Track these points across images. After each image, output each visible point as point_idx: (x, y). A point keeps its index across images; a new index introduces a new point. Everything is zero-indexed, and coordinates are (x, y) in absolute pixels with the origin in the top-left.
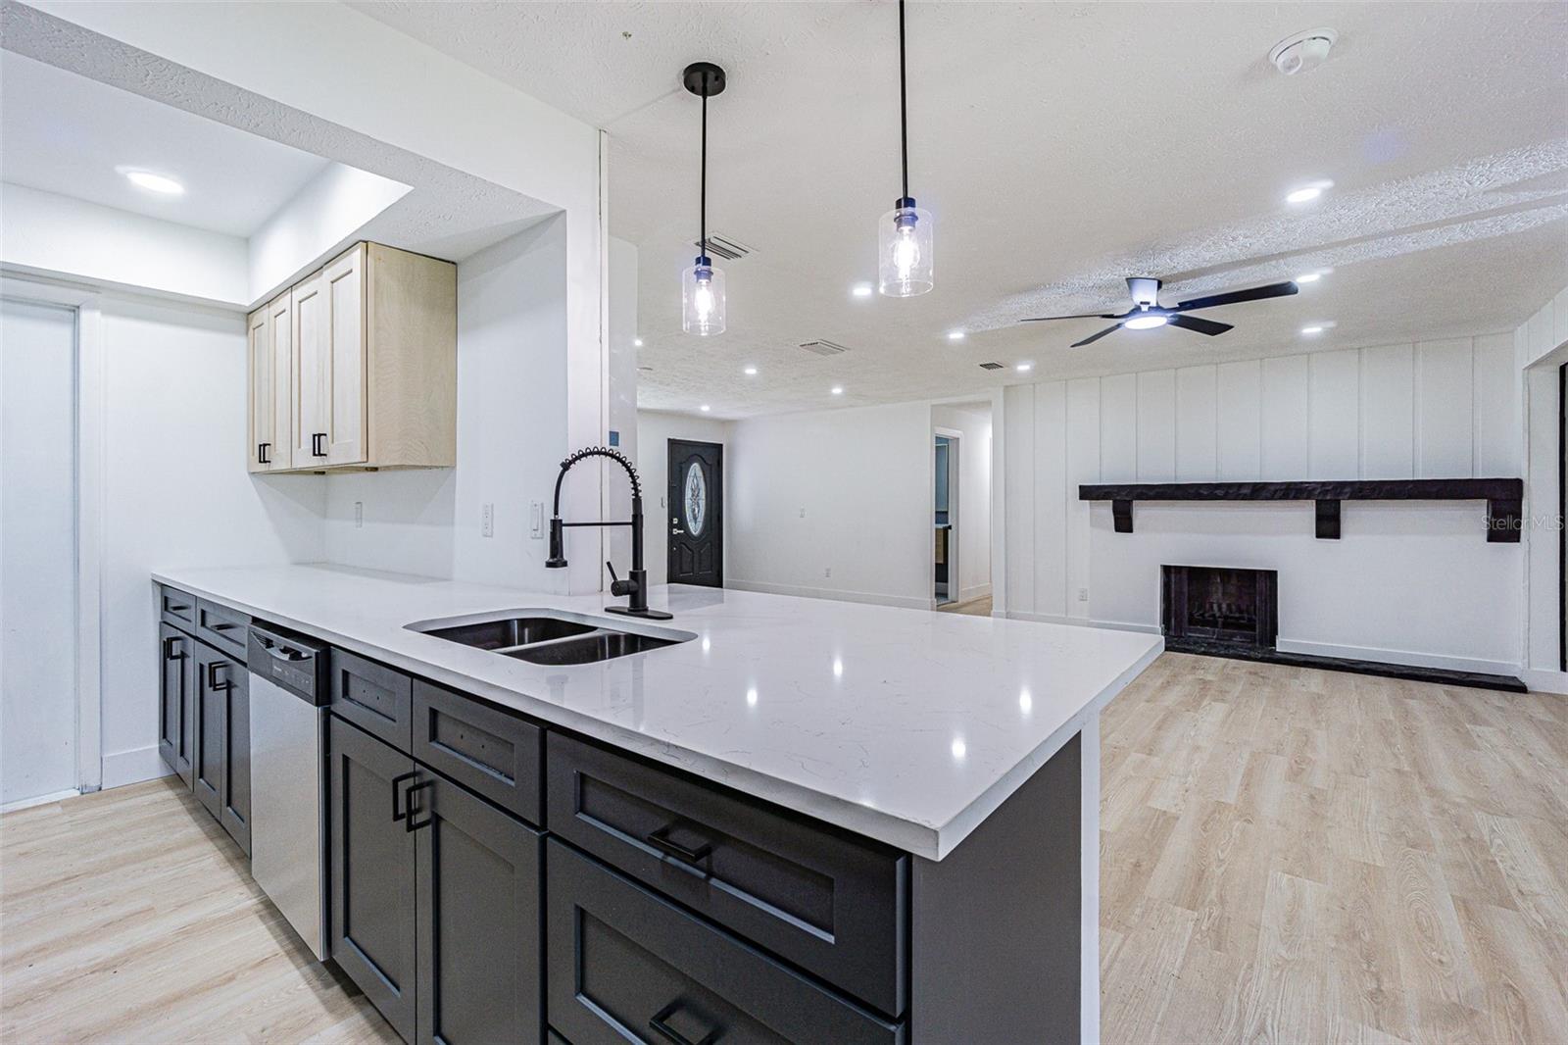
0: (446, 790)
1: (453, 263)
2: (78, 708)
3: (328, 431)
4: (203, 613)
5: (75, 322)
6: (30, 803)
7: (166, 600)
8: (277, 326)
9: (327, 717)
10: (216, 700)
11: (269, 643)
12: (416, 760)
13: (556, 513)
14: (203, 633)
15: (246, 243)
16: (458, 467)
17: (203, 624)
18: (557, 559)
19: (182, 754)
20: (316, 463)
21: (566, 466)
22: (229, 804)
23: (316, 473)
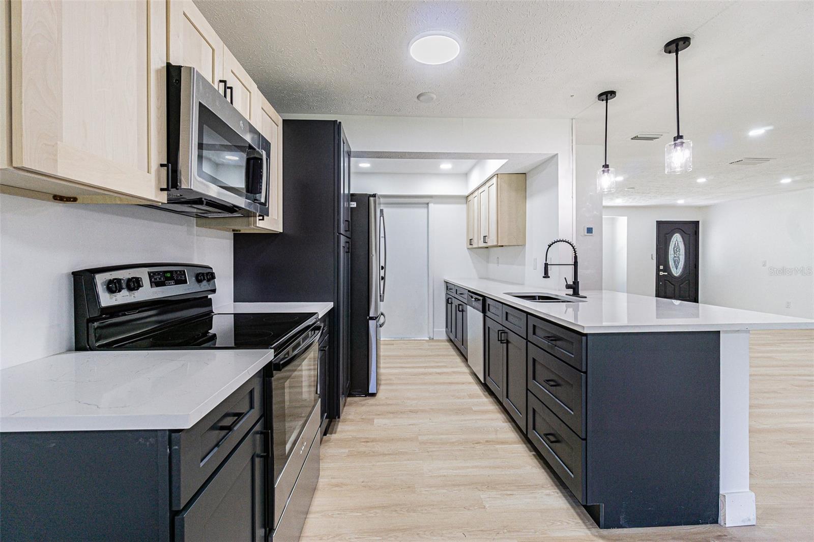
0: (511, 334)
1: (525, 174)
2: (428, 315)
3: (487, 235)
4: (456, 290)
5: (428, 207)
6: (419, 339)
7: (447, 287)
8: (474, 200)
9: (485, 316)
10: (459, 314)
11: (472, 297)
12: (503, 326)
13: (546, 261)
14: (457, 296)
15: (466, 175)
16: (527, 246)
17: (456, 293)
18: (546, 275)
19: (451, 332)
20: (485, 245)
21: (550, 246)
22: (463, 345)
23: (486, 248)
